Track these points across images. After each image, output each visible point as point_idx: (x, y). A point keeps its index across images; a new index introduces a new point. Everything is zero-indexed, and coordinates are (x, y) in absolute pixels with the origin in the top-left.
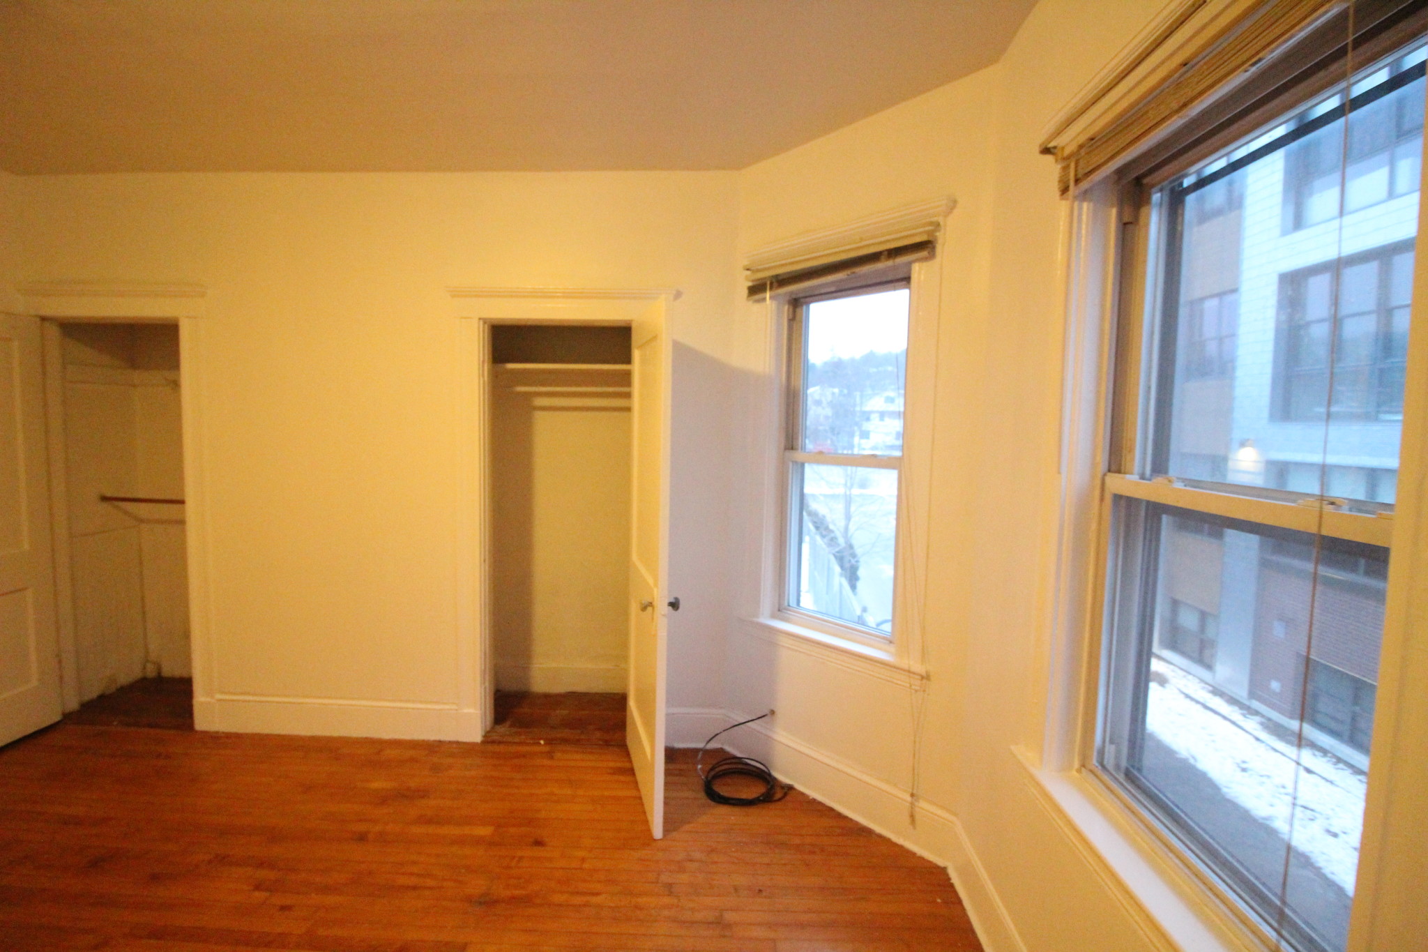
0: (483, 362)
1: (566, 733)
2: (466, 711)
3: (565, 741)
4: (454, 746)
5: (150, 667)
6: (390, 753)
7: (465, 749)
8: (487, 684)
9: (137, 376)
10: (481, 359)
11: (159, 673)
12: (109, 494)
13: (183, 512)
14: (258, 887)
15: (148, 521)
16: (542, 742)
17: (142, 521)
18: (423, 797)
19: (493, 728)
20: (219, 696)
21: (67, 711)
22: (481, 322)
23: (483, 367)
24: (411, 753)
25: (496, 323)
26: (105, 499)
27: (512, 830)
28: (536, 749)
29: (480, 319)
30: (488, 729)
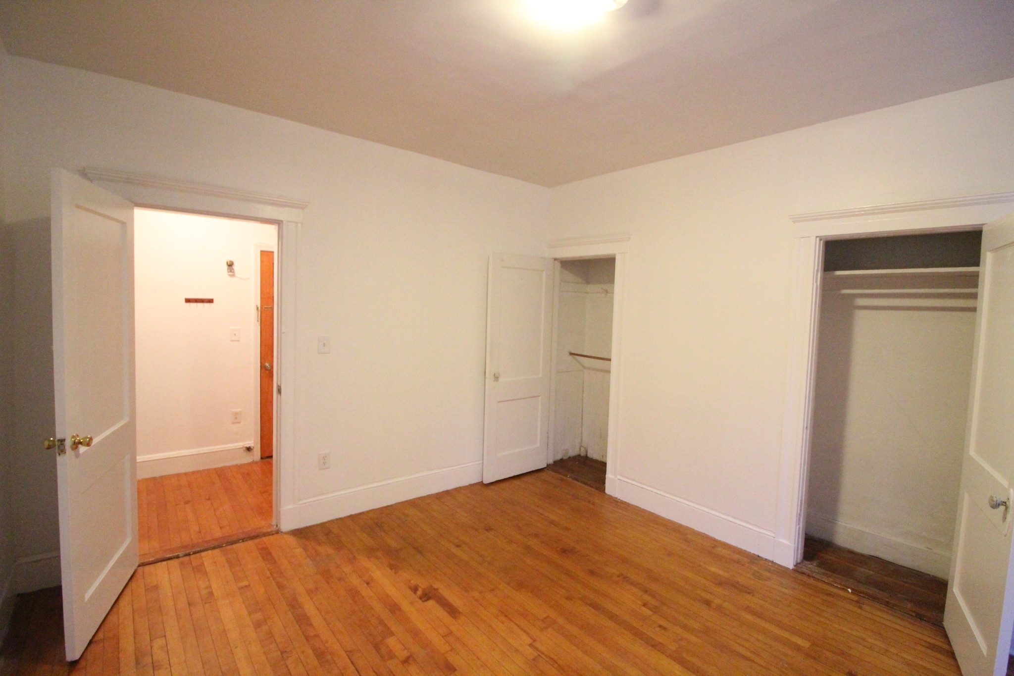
0: (817, 271)
1: (872, 590)
2: (781, 540)
3: (874, 598)
4: (770, 564)
5: (582, 449)
6: (719, 550)
7: (780, 571)
8: (801, 526)
9: (590, 288)
10: (816, 268)
11: (587, 455)
12: (573, 352)
13: (610, 365)
14: (645, 605)
15: (589, 369)
16: (850, 590)
17: (584, 367)
18: (749, 593)
19: (802, 562)
20: (619, 477)
21: (549, 463)
22: (818, 239)
23: (817, 275)
24: (736, 556)
25: (829, 239)
26: (572, 354)
27: (829, 654)
28: (842, 593)
29: (817, 237)
30: (799, 561)
